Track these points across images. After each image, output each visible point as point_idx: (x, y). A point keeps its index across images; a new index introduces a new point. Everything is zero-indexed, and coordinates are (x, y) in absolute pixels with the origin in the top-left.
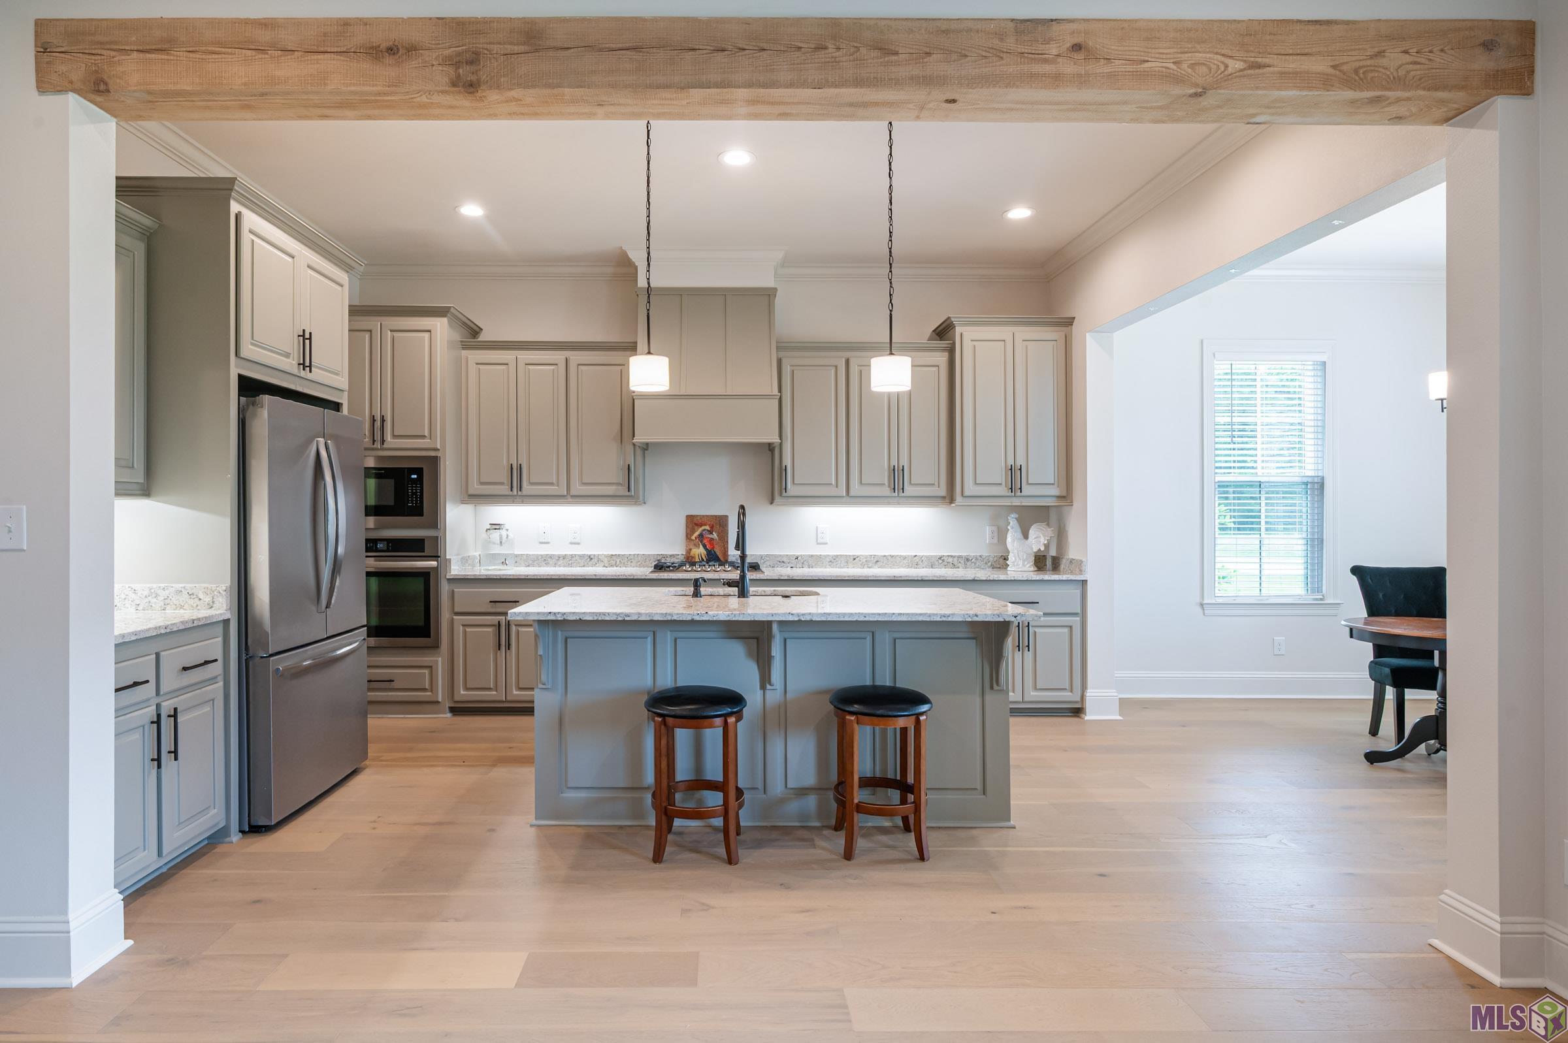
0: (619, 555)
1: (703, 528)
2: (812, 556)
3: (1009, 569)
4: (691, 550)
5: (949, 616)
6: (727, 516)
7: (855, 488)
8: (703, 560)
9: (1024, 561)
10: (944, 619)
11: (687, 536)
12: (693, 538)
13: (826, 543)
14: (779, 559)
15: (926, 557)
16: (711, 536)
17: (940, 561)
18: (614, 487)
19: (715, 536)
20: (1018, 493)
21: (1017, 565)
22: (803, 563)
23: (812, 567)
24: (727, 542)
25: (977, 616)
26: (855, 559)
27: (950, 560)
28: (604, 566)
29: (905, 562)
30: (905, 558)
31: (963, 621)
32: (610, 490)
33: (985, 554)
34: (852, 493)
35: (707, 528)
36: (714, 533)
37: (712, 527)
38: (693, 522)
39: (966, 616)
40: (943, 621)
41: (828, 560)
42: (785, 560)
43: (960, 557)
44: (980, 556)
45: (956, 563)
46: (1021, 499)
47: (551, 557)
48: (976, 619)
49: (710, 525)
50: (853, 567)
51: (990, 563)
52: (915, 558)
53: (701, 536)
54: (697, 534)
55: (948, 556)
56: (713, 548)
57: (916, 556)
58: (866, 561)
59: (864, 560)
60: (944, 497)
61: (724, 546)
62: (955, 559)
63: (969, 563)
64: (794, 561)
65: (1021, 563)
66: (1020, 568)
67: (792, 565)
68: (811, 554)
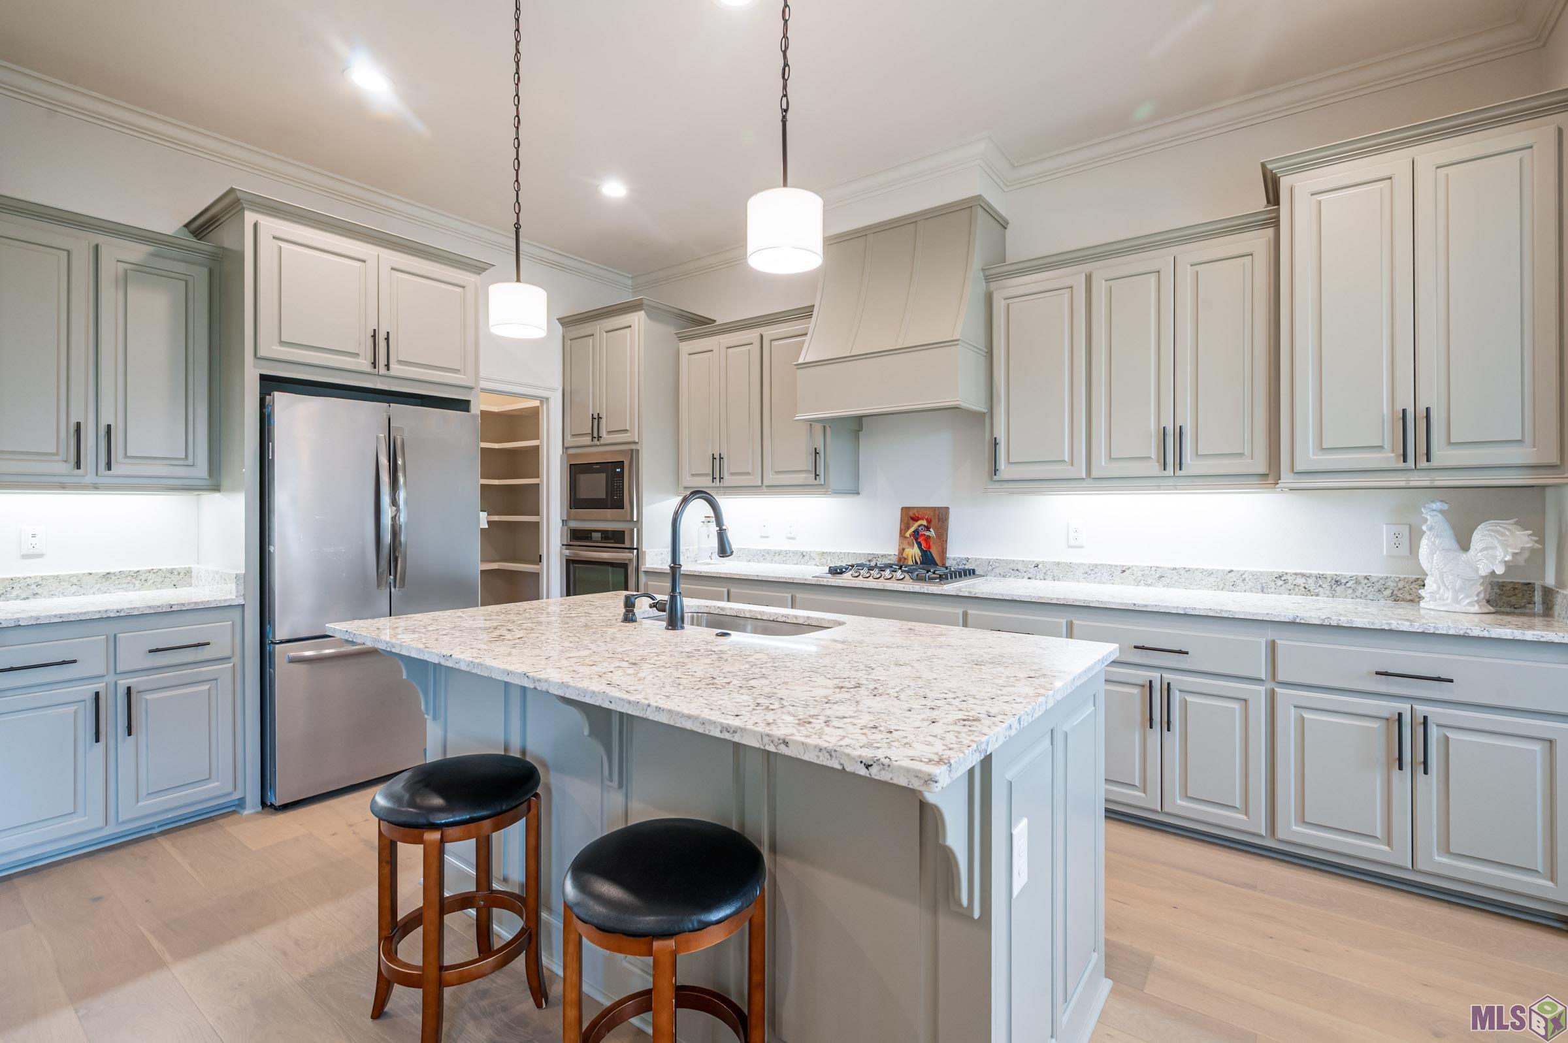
0: (830, 553)
1: (920, 522)
2: (1058, 563)
3: (1422, 604)
4: (904, 549)
5: (735, 732)
6: (947, 508)
7: (1101, 465)
8: (917, 563)
9: (1456, 592)
10: (727, 736)
11: (901, 531)
12: (908, 535)
13: (1082, 547)
14: (1012, 566)
15: (1253, 574)
16: (927, 533)
17: (1280, 583)
18: (804, 475)
19: (932, 533)
20: (1423, 464)
21: (1441, 599)
22: (1045, 574)
23: (1059, 580)
24: (946, 541)
25: (786, 743)
26: (1124, 571)
27: (1300, 581)
28: (816, 565)
29: (1212, 579)
30: (1210, 574)
31: (759, 749)
32: (800, 478)
33: (1376, 573)
34: (1095, 473)
35: (924, 522)
36: (931, 530)
37: (929, 521)
38: (910, 516)
39: (766, 740)
40: (725, 740)
41: (1083, 571)
42: (1020, 567)
43: (1319, 577)
44: (1366, 578)
45: (1312, 587)
46: (1434, 475)
47: (768, 552)
48: (783, 750)
49: (927, 520)
50: (1122, 583)
51: (1388, 592)
52: (1230, 575)
53: (916, 532)
54: (912, 529)
55: (1296, 574)
56: (929, 548)
57: (1231, 571)
58: (1143, 575)
59: (1139, 574)
60: (1264, 476)
61: (942, 546)
62: (1310, 581)
63: (1338, 589)
64: (1033, 570)
65: (1449, 595)
66: (1445, 605)
67: (1030, 575)
68: (1057, 560)
